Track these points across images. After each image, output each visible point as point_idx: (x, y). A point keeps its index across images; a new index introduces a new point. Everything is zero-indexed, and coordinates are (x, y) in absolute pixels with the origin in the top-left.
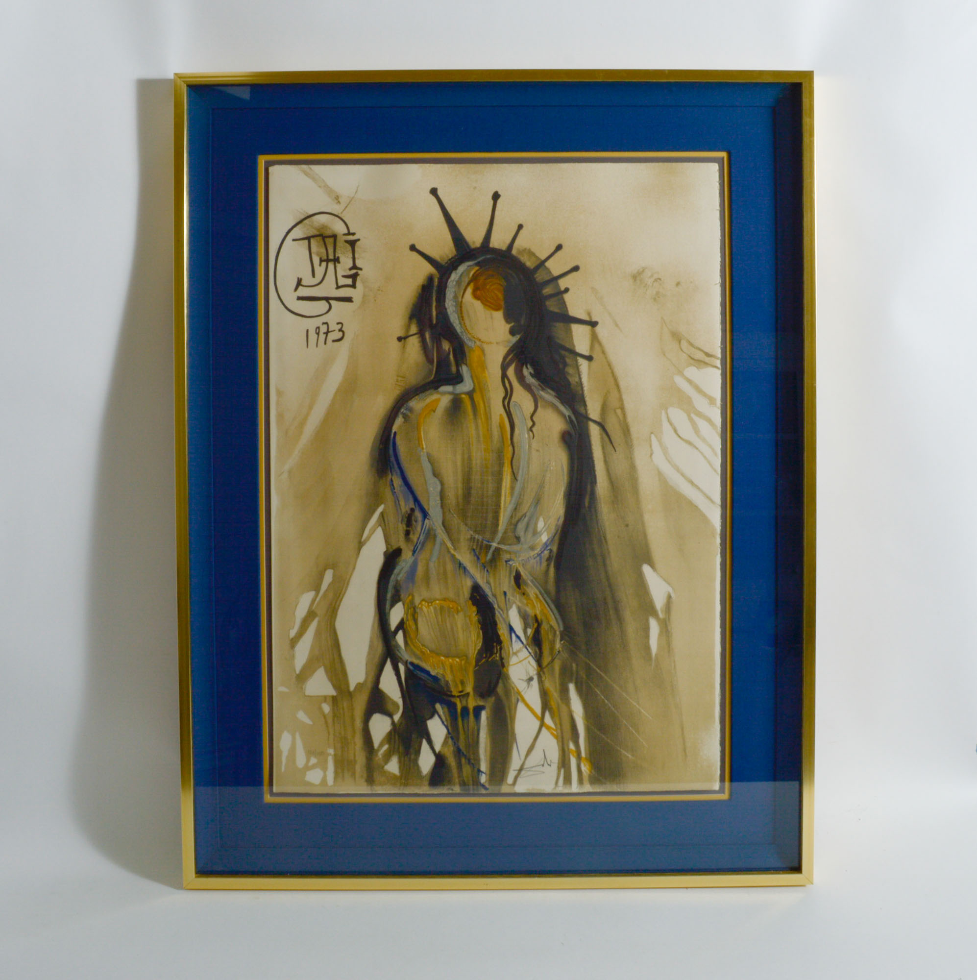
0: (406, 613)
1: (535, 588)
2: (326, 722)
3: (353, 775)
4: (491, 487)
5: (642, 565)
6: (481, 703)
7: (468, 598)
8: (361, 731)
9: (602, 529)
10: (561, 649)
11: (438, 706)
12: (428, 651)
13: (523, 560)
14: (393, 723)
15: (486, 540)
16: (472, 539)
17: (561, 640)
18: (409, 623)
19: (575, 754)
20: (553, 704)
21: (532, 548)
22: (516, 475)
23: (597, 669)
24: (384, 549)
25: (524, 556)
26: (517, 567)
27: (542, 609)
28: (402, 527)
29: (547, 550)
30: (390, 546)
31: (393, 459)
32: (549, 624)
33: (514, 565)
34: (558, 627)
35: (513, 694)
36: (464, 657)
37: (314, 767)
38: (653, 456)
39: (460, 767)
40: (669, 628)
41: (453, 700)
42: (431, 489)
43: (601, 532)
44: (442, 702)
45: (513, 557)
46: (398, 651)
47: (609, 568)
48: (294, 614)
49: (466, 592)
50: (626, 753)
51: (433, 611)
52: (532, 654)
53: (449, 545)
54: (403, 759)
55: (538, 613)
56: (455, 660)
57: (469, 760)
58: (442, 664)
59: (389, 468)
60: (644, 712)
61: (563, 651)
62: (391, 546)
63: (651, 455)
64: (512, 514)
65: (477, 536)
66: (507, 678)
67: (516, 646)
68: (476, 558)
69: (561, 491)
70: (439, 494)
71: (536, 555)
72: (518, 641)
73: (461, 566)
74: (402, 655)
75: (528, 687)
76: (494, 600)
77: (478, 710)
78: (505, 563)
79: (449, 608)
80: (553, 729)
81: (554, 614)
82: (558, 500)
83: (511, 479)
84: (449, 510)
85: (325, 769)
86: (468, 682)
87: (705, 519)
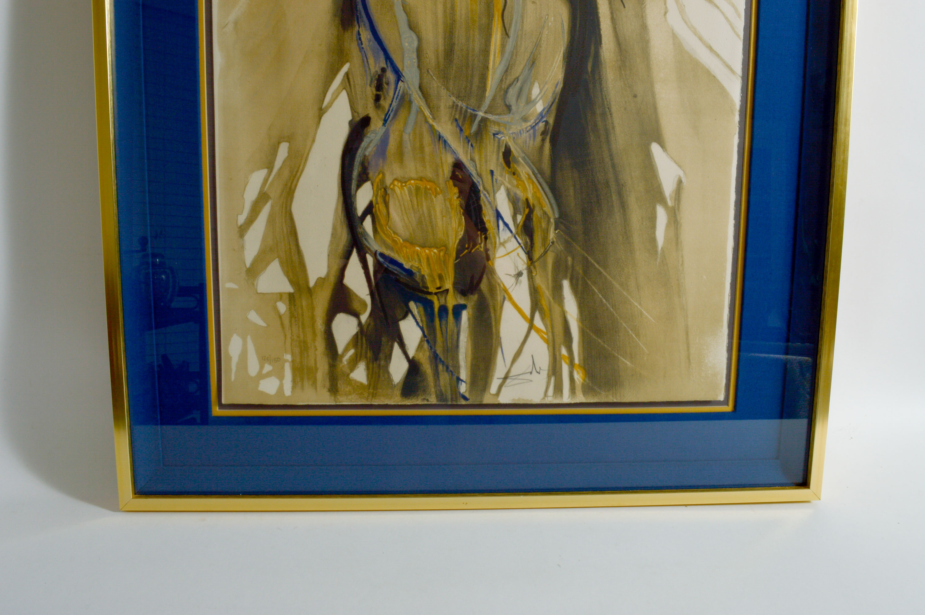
0: (376, 195)
1: (527, 167)
2: (282, 324)
3: (314, 383)
4: (477, 45)
5: (651, 143)
6: (462, 301)
7: (449, 177)
8: (323, 332)
9: (606, 99)
10: (555, 240)
11: (412, 305)
12: (401, 240)
13: (514, 133)
14: (360, 324)
15: (471, 108)
16: (454, 106)
17: (556, 229)
18: (379, 207)
19: (567, 361)
20: (544, 303)
21: (525, 119)
22: (507, 31)
23: (596, 264)
24: (350, 118)
25: (514, 129)
26: (506, 142)
27: (535, 192)
28: (370, 91)
29: (543, 122)
30: (356, 114)
31: (360, 7)
32: (543, 210)
33: (503, 138)
34: (553, 214)
35: (498, 292)
36: (443, 248)
37: (268, 375)
38: (668, 15)
39: (436, 374)
40: (678, 218)
41: (429, 297)
42: (407, 44)
43: (605, 103)
44: (417, 300)
45: (502, 129)
46: (366, 239)
47: (613, 146)
48: (243, 196)
49: (447, 170)
50: (624, 360)
51: (407, 192)
52: (522, 245)
53: (427, 113)
54: (371, 366)
55: (530, 196)
56: (432, 251)
57: (447, 368)
58: (417, 254)
59: (356, 19)
60: (646, 314)
61: (557, 242)
62: (358, 113)
63: (665, 13)
64: (502, 78)
65: (460, 103)
66: (492, 272)
67: (504, 235)
68: (458, 130)
69: (560, 52)
70: (415, 50)
71: (530, 127)
72: (506, 228)
73: (441, 139)
74: (370, 245)
75: (516, 284)
76: (479, 180)
77: (458, 310)
78: (492, 137)
79: (426, 188)
80: (544, 332)
81: (548, 198)
82: (556, 62)
83: (502, 35)
84: (428, 71)
85: (281, 378)
86: (447, 277)
87: (723, 92)
